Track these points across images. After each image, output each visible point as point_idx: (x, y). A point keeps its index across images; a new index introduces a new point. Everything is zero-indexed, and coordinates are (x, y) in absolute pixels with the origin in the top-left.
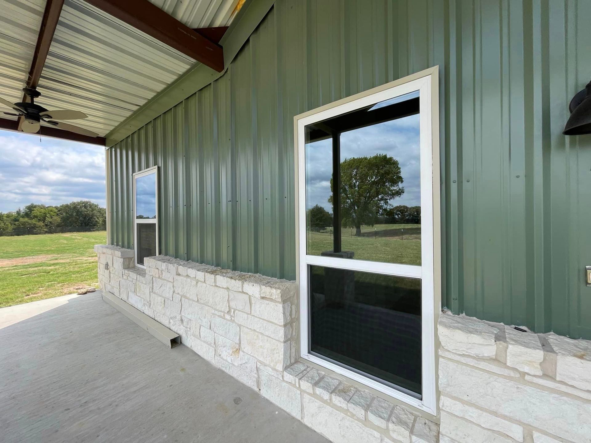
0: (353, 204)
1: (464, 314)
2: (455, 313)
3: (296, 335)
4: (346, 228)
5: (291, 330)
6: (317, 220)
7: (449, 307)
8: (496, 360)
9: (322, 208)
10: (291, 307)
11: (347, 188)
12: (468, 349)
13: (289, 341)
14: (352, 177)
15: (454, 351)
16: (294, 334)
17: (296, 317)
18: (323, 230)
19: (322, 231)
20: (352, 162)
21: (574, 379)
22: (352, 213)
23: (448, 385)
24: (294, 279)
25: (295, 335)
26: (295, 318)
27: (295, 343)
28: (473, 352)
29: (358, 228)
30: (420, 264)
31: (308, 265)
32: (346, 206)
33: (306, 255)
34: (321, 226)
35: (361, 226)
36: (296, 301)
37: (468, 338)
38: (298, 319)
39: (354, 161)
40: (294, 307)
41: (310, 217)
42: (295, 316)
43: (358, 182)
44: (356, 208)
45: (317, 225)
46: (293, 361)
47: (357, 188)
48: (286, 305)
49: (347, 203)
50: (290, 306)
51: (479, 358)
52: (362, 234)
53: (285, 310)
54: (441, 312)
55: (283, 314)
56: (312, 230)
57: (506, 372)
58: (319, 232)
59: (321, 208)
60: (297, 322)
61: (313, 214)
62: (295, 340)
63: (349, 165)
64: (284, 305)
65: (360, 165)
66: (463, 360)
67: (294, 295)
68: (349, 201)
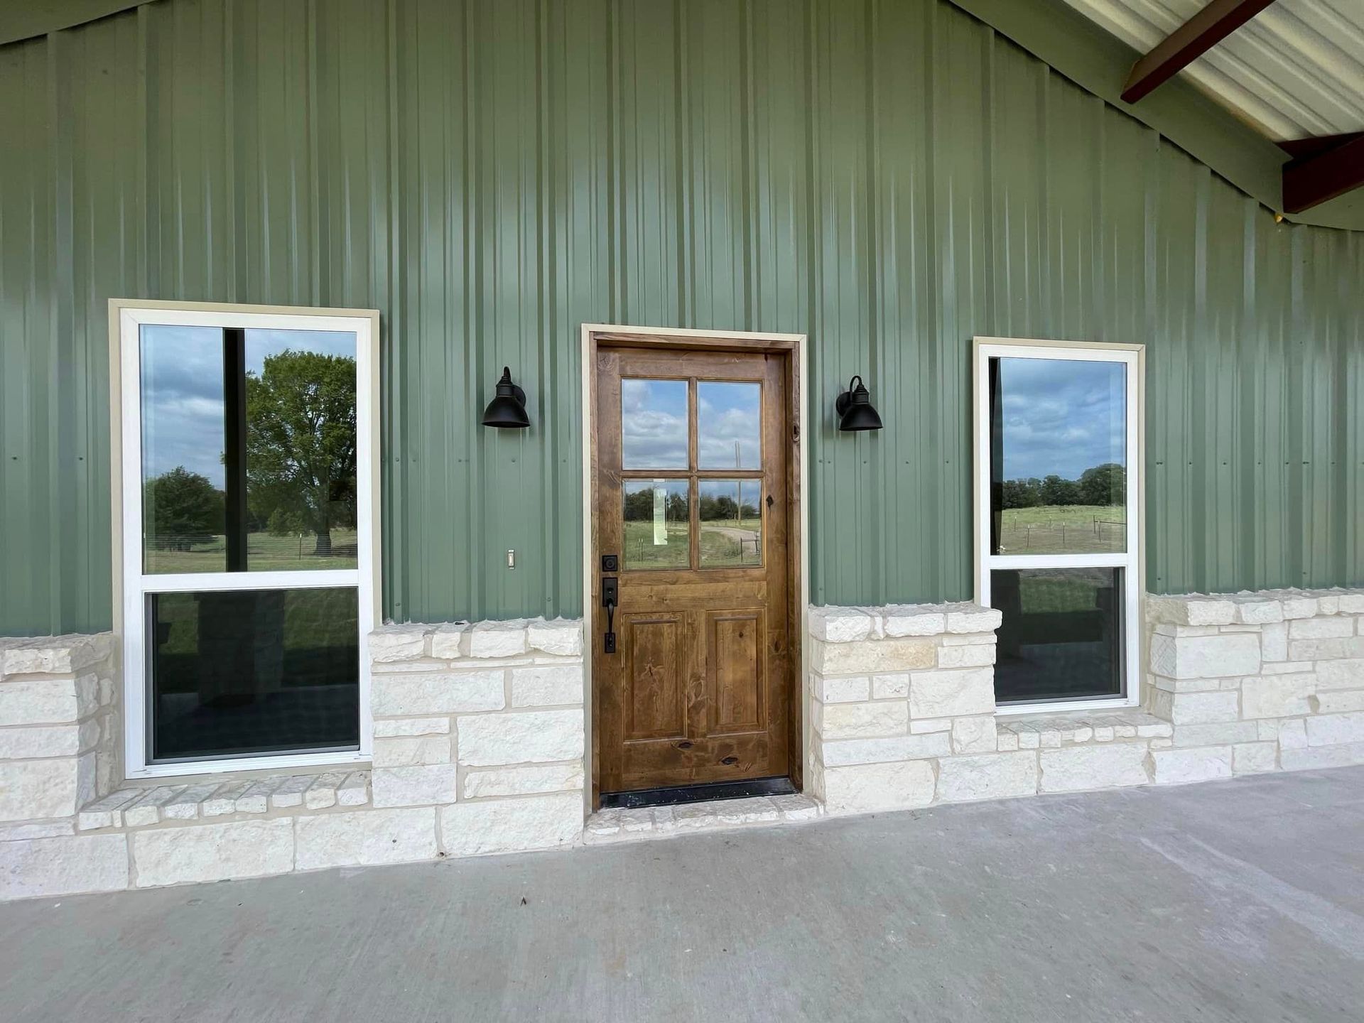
0: (307, 473)
1: (410, 622)
2: (397, 623)
3: (114, 740)
4: (285, 535)
5: (99, 730)
6: (178, 514)
7: (392, 617)
8: (426, 657)
9: (202, 479)
10: (98, 683)
11: (290, 430)
12: (398, 652)
13: (94, 753)
14: (304, 404)
15: (384, 661)
16: (107, 736)
17: (114, 702)
18: (205, 543)
19: (199, 547)
20: (303, 363)
21: (481, 651)
22: (306, 496)
23: (381, 705)
24: (108, 627)
25: (110, 739)
26: (109, 705)
27: (109, 756)
28: (403, 655)
29: (323, 532)
30: (357, 568)
31: (147, 595)
32: (287, 476)
33: (143, 574)
34: (194, 531)
35: (333, 529)
36: (112, 671)
37: (397, 640)
38: (118, 705)
39: (308, 362)
40: (106, 684)
41: (153, 505)
42: (109, 701)
43: (322, 418)
44: (317, 483)
45: (180, 530)
46: (103, 791)
47: (318, 434)
48: (85, 681)
49: (288, 468)
50: (97, 681)
51: (410, 660)
52: (335, 549)
53: (82, 690)
54: (381, 624)
55: (78, 697)
56: (160, 547)
57: (436, 666)
58: (188, 550)
59: (196, 478)
60: (116, 712)
61: (163, 494)
62: (109, 751)
63: (292, 368)
64: (80, 681)
65: (324, 373)
66: (397, 668)
67: (107, 660)
68: (296, 463)
